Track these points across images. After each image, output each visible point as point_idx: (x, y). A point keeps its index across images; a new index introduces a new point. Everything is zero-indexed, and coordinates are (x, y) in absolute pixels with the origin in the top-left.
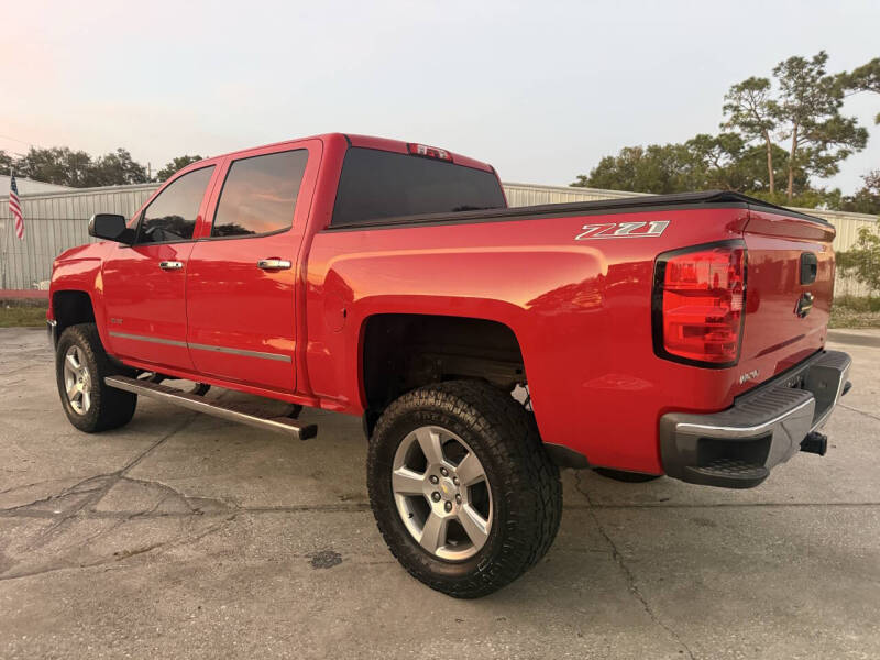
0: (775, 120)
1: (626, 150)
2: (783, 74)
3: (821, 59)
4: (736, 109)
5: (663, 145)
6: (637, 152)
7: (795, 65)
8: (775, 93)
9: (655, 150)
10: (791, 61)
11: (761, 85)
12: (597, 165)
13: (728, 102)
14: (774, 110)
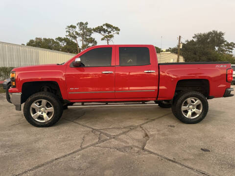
0: (77, 36)
1: (37, 38)
2: (79, 25)
3: (87, 24)
4: (69, 32)
5: (47, 38)
6: (40, 39)
7: (81, 24)
8: (78, 29)
9: (45, 39)
10: (81, 23)
11: (74, 27)
12: (28, 42)
13: (67, 30)
14: (77, 34)
